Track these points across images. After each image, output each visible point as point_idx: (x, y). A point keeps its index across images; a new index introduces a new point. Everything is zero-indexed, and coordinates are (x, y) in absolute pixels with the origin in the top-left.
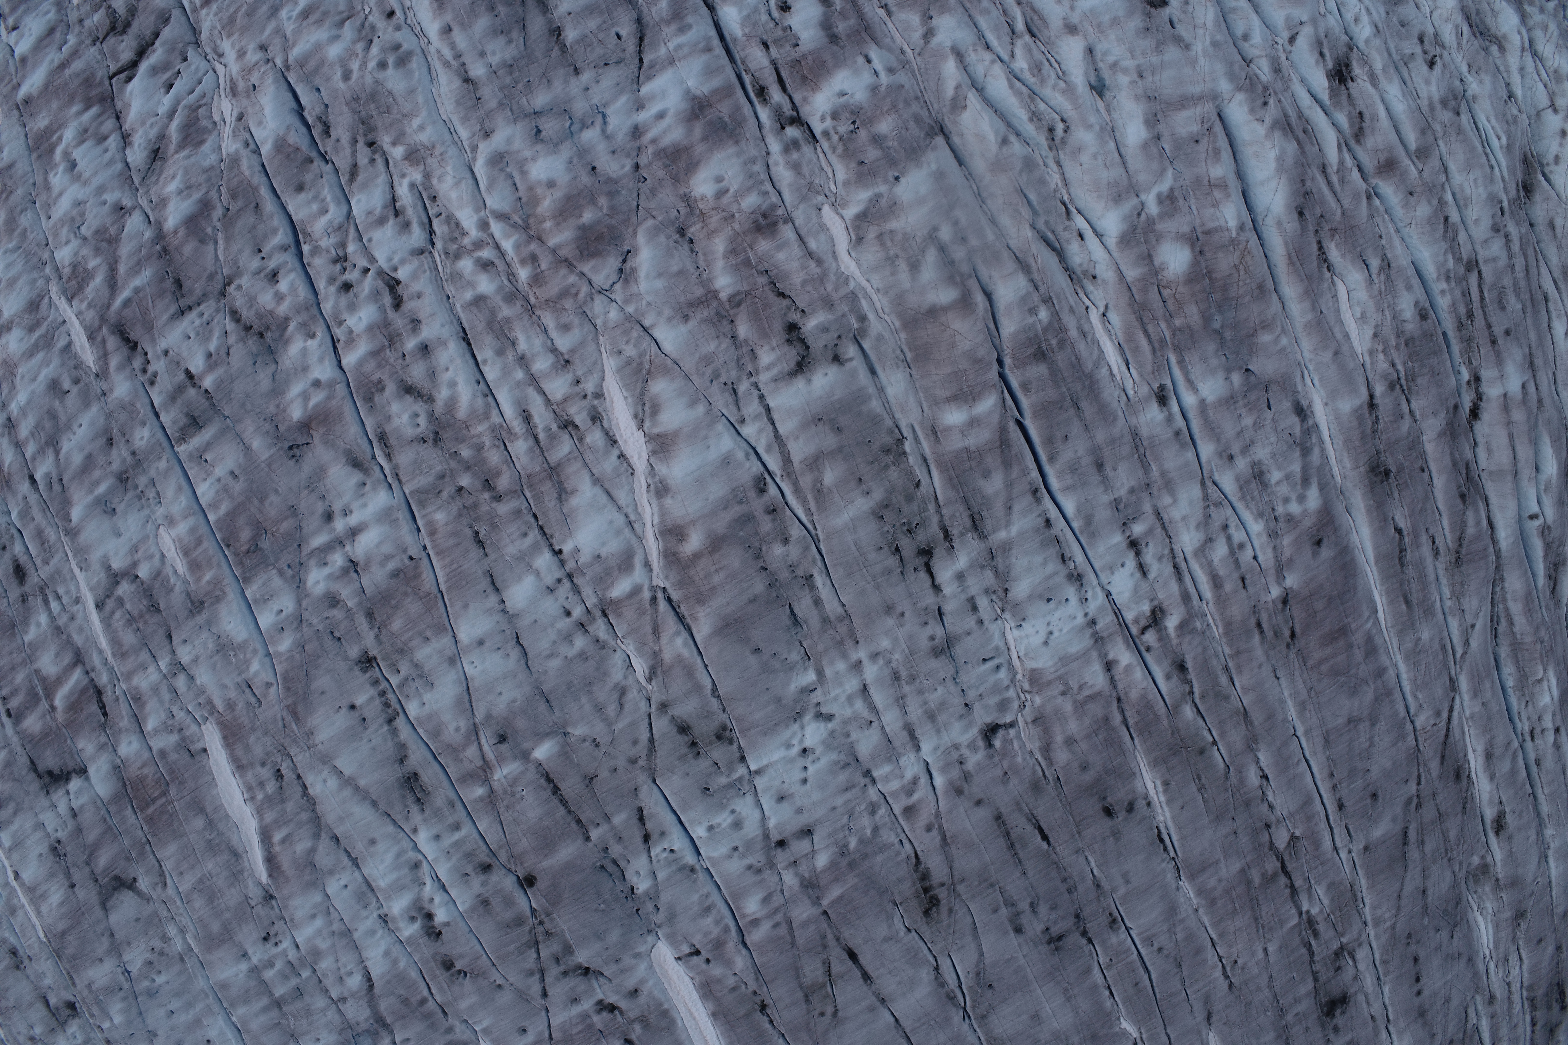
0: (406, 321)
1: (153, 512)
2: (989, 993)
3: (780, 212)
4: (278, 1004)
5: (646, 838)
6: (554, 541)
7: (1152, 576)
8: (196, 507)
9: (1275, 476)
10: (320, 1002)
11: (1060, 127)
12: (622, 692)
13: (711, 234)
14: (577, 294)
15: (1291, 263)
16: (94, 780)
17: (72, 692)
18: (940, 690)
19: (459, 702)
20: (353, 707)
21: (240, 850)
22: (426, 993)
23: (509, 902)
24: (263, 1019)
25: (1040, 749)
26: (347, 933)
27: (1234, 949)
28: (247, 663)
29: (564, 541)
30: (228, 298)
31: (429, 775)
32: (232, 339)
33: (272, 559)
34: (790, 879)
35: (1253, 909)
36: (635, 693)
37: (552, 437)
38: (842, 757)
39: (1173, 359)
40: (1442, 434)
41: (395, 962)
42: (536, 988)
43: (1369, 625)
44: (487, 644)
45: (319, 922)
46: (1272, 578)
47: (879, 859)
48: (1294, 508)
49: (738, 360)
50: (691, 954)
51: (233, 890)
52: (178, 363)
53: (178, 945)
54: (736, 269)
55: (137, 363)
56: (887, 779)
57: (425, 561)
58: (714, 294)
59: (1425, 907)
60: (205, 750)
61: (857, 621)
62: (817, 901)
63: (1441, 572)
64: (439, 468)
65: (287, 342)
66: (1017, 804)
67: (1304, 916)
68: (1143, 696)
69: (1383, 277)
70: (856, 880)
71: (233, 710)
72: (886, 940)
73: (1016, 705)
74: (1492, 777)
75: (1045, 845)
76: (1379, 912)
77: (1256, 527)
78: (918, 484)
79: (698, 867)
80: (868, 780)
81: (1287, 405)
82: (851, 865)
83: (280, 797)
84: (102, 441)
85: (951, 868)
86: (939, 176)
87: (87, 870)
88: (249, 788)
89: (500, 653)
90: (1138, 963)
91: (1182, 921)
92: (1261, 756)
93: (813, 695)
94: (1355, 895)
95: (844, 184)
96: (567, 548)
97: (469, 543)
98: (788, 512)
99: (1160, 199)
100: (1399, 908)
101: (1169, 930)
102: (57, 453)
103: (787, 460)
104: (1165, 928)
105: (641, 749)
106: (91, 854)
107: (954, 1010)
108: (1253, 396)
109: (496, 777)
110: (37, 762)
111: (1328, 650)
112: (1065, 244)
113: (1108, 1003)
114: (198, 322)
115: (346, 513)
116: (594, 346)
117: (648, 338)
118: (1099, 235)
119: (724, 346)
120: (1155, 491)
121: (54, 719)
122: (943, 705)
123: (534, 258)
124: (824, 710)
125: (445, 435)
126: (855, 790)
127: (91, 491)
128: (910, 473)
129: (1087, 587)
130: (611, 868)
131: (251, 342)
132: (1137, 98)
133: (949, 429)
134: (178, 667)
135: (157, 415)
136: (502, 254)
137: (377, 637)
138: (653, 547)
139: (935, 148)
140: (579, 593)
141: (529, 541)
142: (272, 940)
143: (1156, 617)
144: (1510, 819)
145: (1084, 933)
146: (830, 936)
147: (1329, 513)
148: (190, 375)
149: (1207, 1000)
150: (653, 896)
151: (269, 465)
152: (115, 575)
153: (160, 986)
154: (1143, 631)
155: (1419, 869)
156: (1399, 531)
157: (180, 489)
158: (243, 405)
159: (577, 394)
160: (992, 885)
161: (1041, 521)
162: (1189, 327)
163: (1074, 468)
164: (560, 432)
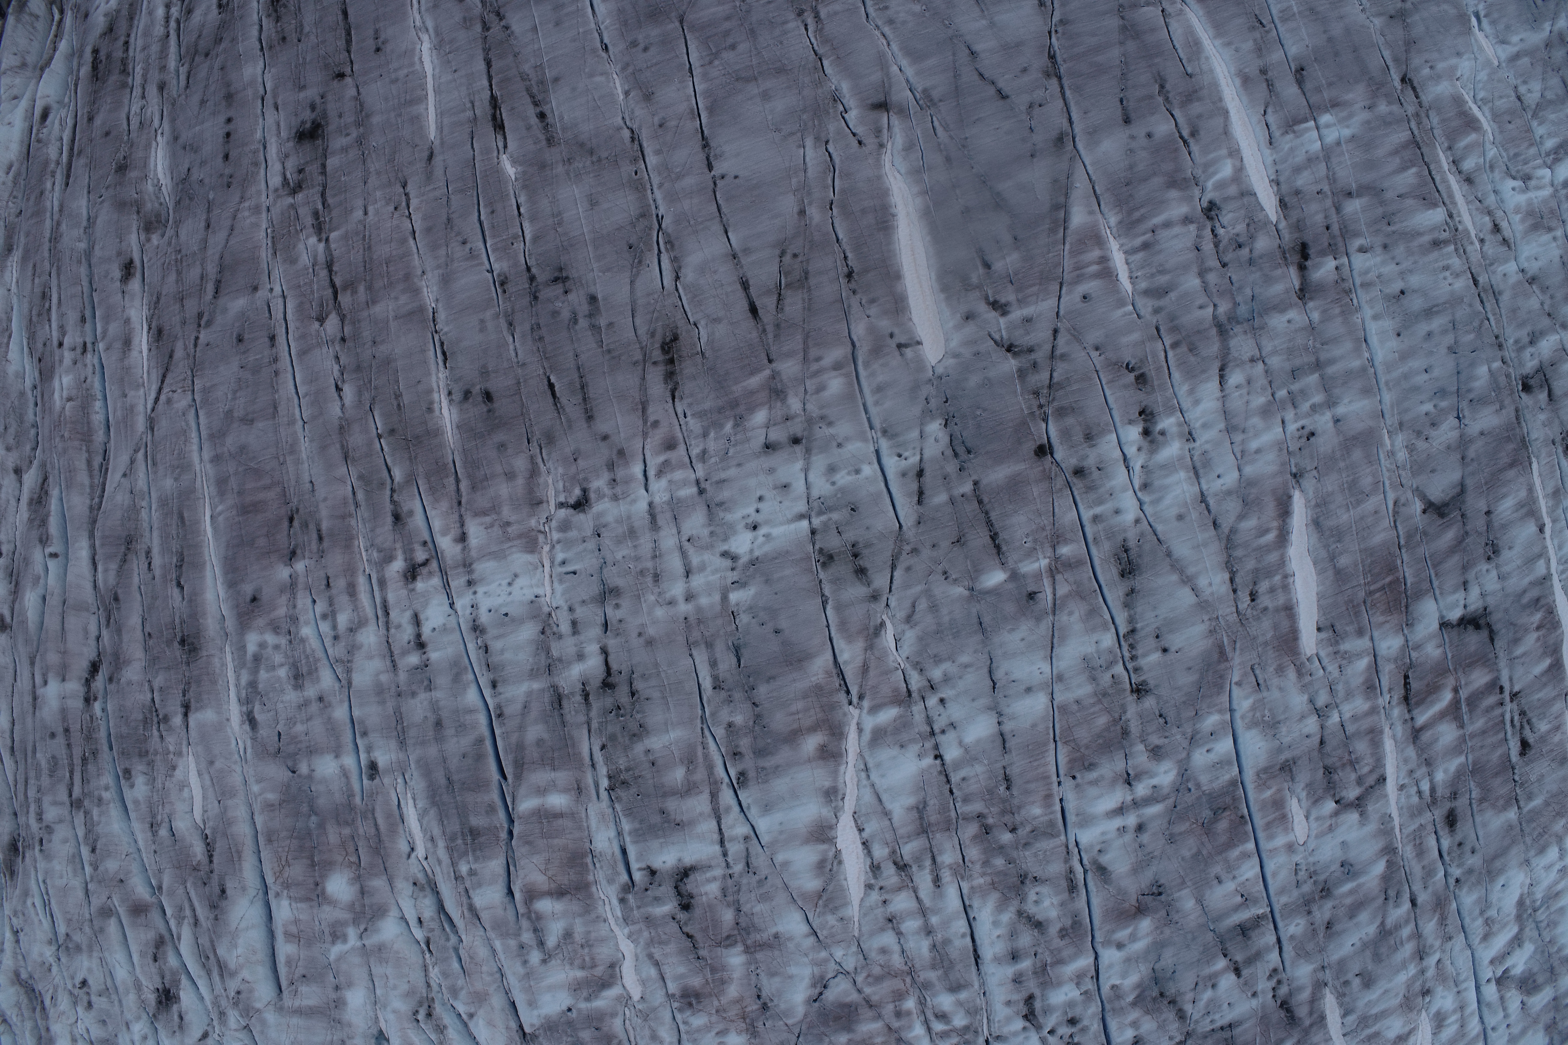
0: (1025, 984)
1: (1305, 858)
2: (633, 240)
3: (676, 1005)
4: (1318, 365)
5: (920, 473)
6: (939, 768)
7: (408, 614)
8: (1264, 856)
9: (282, 672)
10: (1275, 362)
11: (421, 1016)
12: (909, 619)
13: (739, 1001)
14: (869, 976)
15: (239, 853)
16: (1437, 615)
17: (1433, 703)
18: (619, 556)
19: (1063, 639)
20: (1165, 650)
21: (1312, 528)
22: (1170, 354)
23: (1066, 434)
24: (1337, 351)
25: (539, 474)
26: (1230, 429)
27: (395, 222)
28: (1253, 708)
29: (930, 767)
30: (1185, 1030)
31: (1108, 573)
32: (1190, 996)
33: (1204, 799)
34: (794, 404)
35: (371, 259)
36: (898, 616)
37: (918, 860)
38: (721, 514)
39: (358, 800)
40: (128, 662)
41: (1191, 391)
42: (1062, 340)
43: (220, 508)
44: (1024, 687)
45: (1254, 445)
46: (301, 580)
47: (707, 405)
48: (270, 639)
49: (739, 890)
50: (906, 346)
51: (1330, 489)
52: (1246, 984)
53: (1400, 439)
54: (724, 968)
55: (1283, 990)
56: (685, 483)
57: (1061, 772)
58: (747, 950)
59: (209, 210)
60: (1319, 629)
61: (681, 639)
62: (774, 376)
63: (147, 534)
64: (1027, 853)
65: (1139, 985)
66: (570, 427)
67: (324, 236)
68: (437, 500)
69: (159, 818)
70: (734, 388)
71: (1279, 665)
72: (717, 320)
73: (554, 524)
74: (127, 321)
75: (553, 379)
76: (253, 219)
77: (307, 631)
78: (603, 747)
79: (879, 434)
80: (703, 485)
81: (263, 732)
82: (734, 404)
83: (1257, 576)
84: (1337, 927)
85: (644, 378)
86: (532, 1004)
87: (1468, 528)
88: (1286, 587)
89: (1013, 677)
90: (487, 233)
91: (438, 267)
92: (337, 411)
93: (735, 579)
94: (273, 243)
95: (617, 1014)
96: (929, 761)
97: (1017, 782)
98: (723, 750)
99: (344, 938)
100: (234, 217)
101: (452, 260)
102: (1383, 923)
103: (714, 796)
104: (456, 265)
105: (904, 561)
106: (1460, 542)
107: (670, 231)
108: (292, 748)
109: (1047, 561)
110: (1487, 640)
111: (261, 496)
112: (436, 916)
113: (522, 199)
114: (1217, 1017)
115: (1123, 830)
116: (863, 929)
117: (815, 927)
118: (403, 918)
119: (749, 906)
120: (393, 690)
121: (1457, 680)
122: (619, 541)
123: (898, 1014)
124: (728, 563)
125: (1015, 880)
126: (716, 478)
127: (1359, 886)
128: (607, 760)
129: (470, 618)
130: (961, 450)
131: (1173, 991)
132: (350, 1025)
133: (566, 791)
134: (1321, 713)
135: (1279, 941)
136: (926, 1022)
137: (1125, 712)
138: (852, 744)
139: (532, 1025)
140: (928, 717)
141: (962, 773)
142: (1306, 432)
143: (412, 573)
144: (117, 274)
145: (532, 279)
146: (770, 336)
147: (241, 623)
148: (1237, 972)
149: (429, 176)
150: (927, 414)
151: (1184, 883)
152: (1358, 806)
153: (1431, 400)
154: (426, 563)
155: (210, 252)
156: (179, 585)
157: (1274, 875)
158: (1194, 939)
159: (887, 892)
160: (609, 351)
161: (500, 689)
162: (339, 824)
163: (462, 728)
164: (910, 862)
